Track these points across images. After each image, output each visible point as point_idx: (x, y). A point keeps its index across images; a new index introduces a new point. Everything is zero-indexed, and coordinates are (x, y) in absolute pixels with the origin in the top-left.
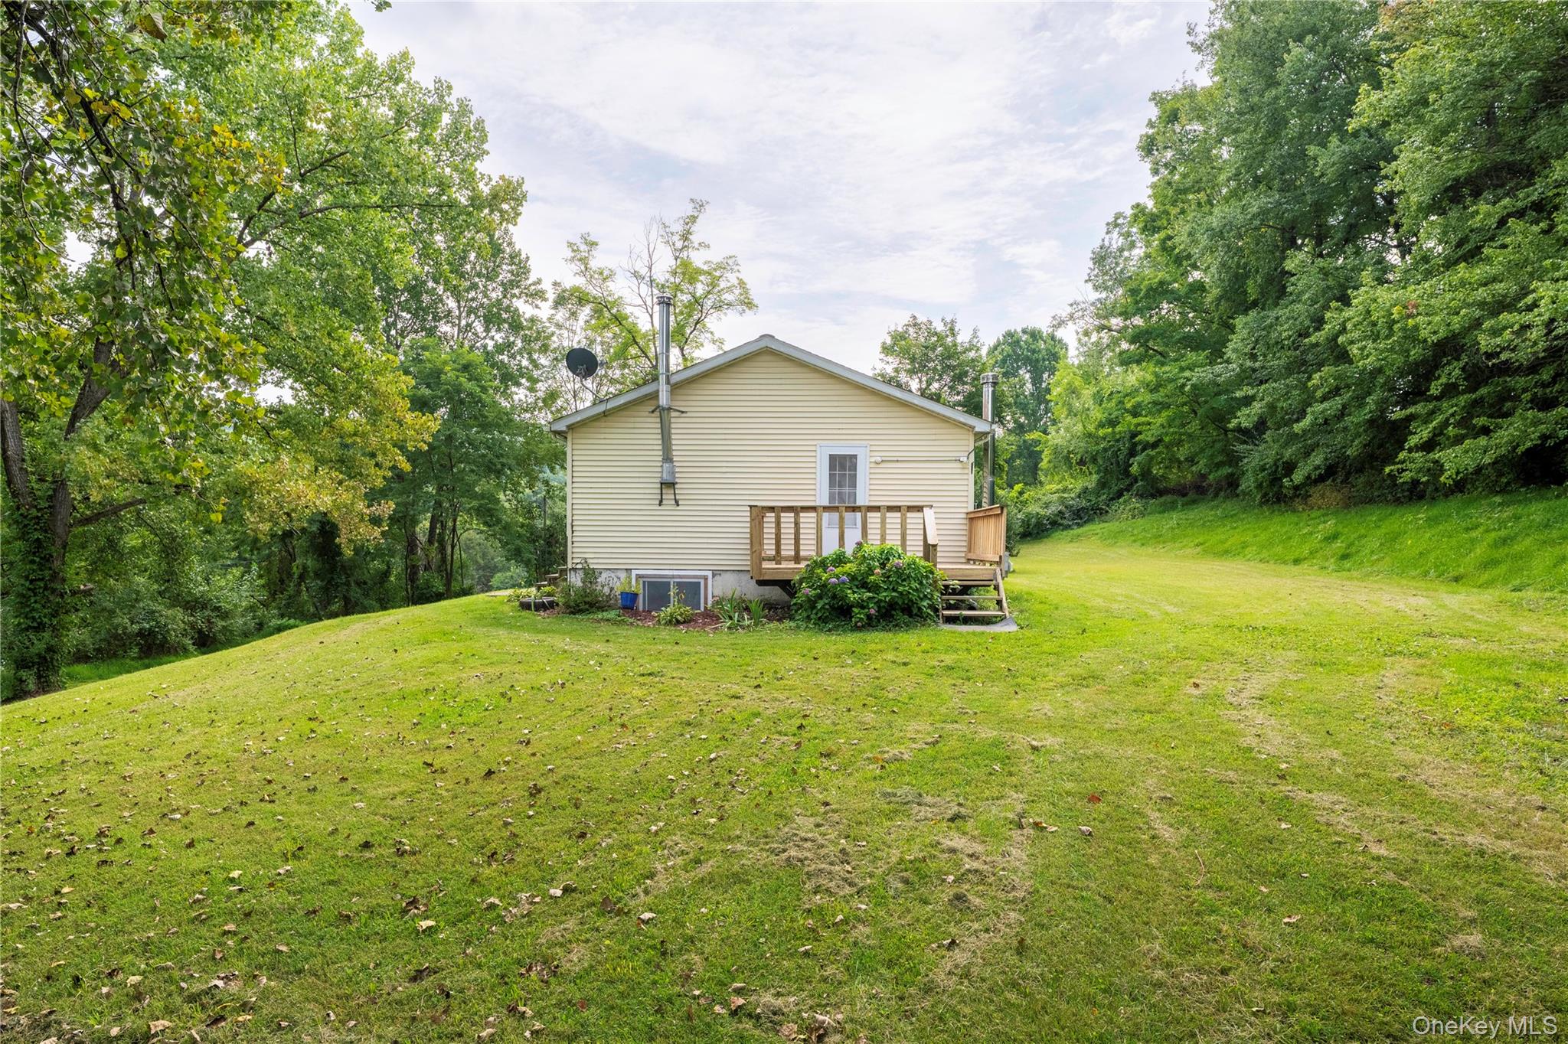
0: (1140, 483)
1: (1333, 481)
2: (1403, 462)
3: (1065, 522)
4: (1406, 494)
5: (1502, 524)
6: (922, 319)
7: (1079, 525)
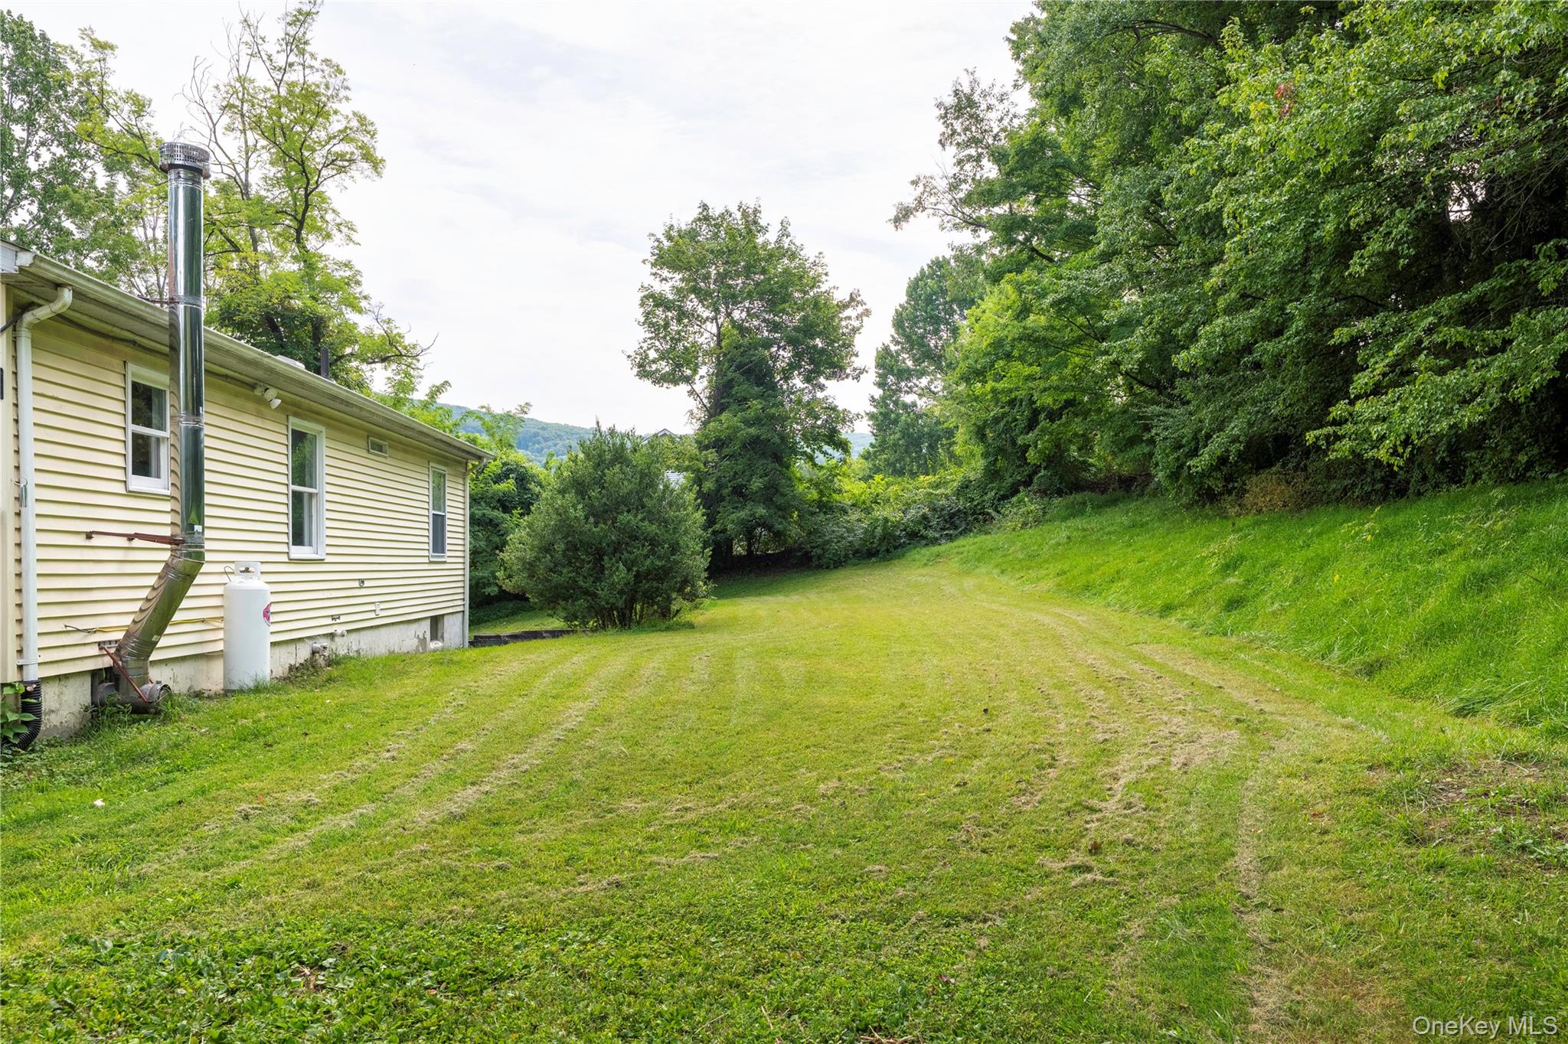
0: (1043, 473)
1: (1284, 465)
2: (1335, 423)
3: (931, 534)
4: (1378, 486)
5: (1491, 542)
6: (716, 210)
7: (951, 538)
